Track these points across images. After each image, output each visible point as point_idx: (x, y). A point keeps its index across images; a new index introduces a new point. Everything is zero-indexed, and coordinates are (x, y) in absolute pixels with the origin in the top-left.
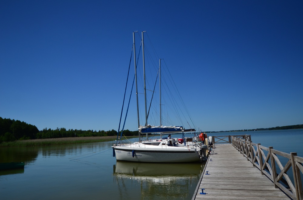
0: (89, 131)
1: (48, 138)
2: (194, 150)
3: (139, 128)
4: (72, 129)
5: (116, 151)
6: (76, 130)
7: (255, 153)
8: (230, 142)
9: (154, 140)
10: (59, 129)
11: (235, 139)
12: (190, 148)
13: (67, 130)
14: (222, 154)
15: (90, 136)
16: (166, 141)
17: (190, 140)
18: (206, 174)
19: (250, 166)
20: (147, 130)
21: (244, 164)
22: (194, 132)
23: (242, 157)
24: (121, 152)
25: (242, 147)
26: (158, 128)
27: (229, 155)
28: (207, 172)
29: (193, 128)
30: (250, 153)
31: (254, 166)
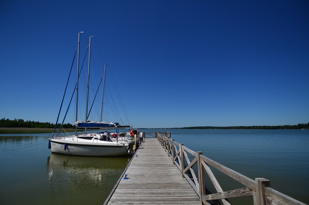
0: (47, 123)
1: (5, 127)
2: (122, 145)
3: (76, 123)
4: (30, 121)
5: (51, 143)
6: (34, 122)
7: (177, 152)
8: (156, 137)
9: (88, 135)
10: (17, 120)
11: (159, 135)
12: (118, 143)
13: (25, 121)
14: (148, 148)
15: (46, 128)
16: (98, 136)
17: (123, 135)
18: (124, 179)
19: (170, 164)
20: (84, 124)
21: (165, 161)
22: (129, 128)
23: (164, 152)
24: (55, 145)
25: (164, 143)
26: (94, 123)
27: (154, 149)
28: (126, 175)
29: (128, 125)
30: (171, 150)
31: (174, 164)
